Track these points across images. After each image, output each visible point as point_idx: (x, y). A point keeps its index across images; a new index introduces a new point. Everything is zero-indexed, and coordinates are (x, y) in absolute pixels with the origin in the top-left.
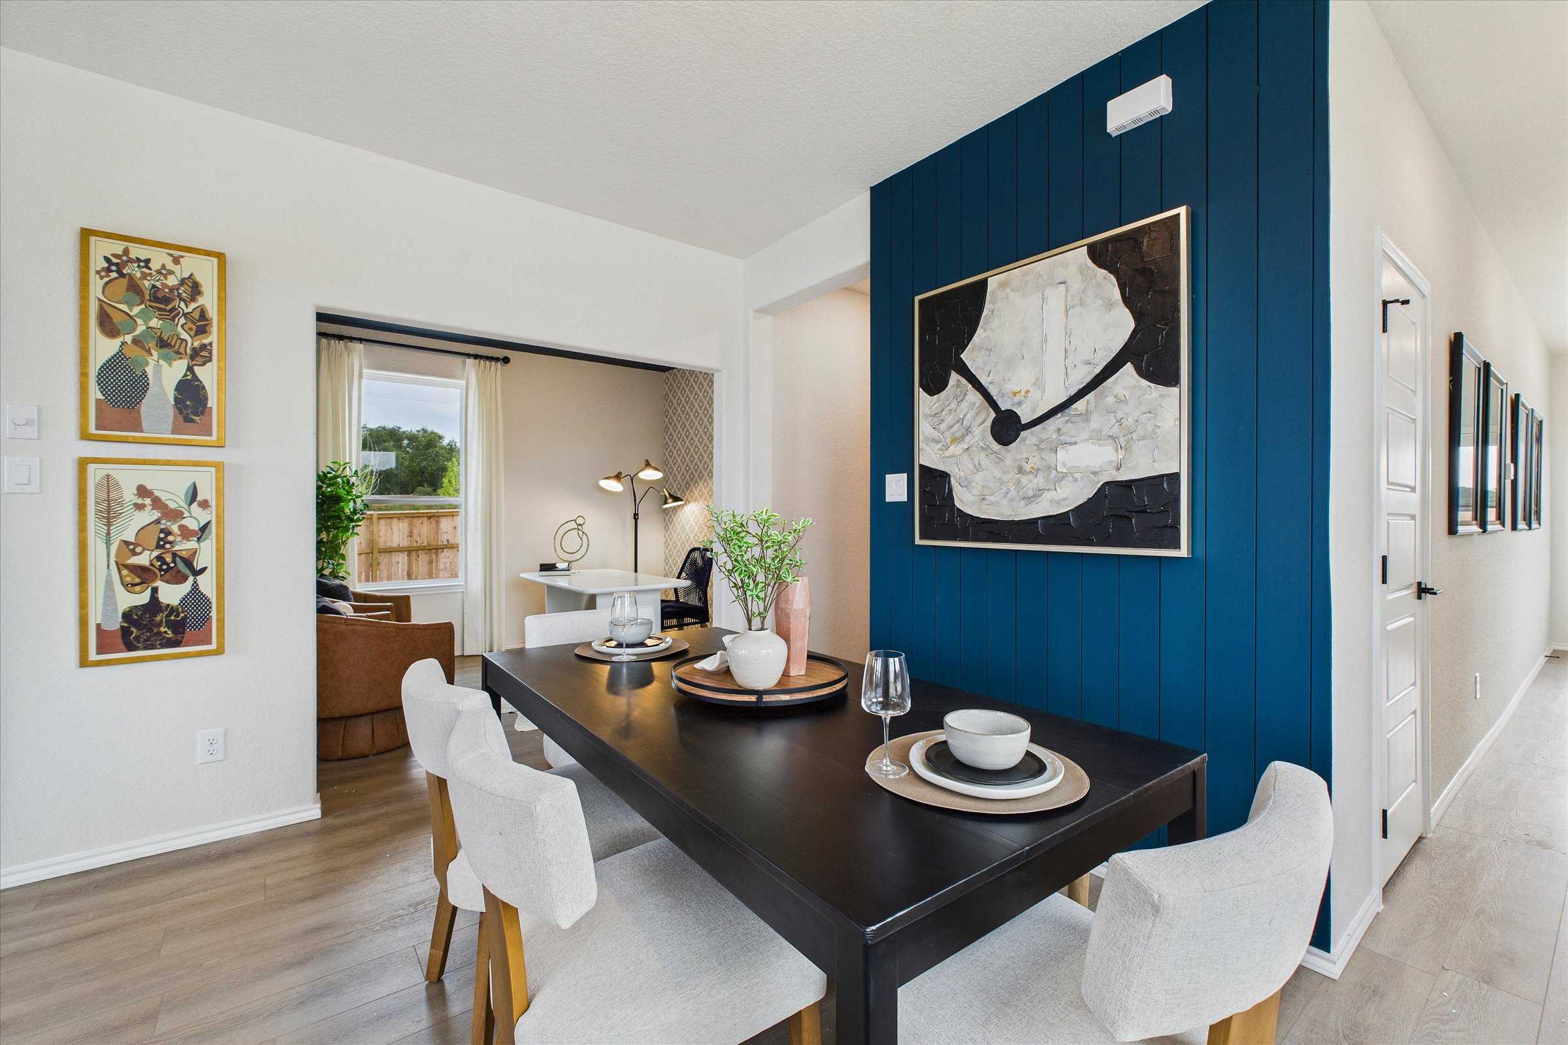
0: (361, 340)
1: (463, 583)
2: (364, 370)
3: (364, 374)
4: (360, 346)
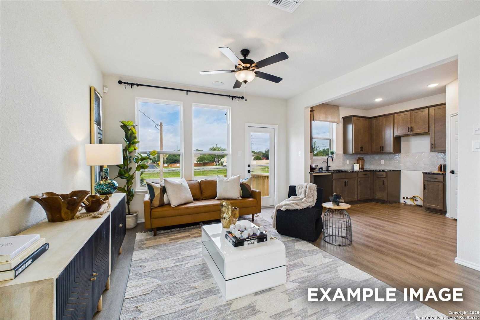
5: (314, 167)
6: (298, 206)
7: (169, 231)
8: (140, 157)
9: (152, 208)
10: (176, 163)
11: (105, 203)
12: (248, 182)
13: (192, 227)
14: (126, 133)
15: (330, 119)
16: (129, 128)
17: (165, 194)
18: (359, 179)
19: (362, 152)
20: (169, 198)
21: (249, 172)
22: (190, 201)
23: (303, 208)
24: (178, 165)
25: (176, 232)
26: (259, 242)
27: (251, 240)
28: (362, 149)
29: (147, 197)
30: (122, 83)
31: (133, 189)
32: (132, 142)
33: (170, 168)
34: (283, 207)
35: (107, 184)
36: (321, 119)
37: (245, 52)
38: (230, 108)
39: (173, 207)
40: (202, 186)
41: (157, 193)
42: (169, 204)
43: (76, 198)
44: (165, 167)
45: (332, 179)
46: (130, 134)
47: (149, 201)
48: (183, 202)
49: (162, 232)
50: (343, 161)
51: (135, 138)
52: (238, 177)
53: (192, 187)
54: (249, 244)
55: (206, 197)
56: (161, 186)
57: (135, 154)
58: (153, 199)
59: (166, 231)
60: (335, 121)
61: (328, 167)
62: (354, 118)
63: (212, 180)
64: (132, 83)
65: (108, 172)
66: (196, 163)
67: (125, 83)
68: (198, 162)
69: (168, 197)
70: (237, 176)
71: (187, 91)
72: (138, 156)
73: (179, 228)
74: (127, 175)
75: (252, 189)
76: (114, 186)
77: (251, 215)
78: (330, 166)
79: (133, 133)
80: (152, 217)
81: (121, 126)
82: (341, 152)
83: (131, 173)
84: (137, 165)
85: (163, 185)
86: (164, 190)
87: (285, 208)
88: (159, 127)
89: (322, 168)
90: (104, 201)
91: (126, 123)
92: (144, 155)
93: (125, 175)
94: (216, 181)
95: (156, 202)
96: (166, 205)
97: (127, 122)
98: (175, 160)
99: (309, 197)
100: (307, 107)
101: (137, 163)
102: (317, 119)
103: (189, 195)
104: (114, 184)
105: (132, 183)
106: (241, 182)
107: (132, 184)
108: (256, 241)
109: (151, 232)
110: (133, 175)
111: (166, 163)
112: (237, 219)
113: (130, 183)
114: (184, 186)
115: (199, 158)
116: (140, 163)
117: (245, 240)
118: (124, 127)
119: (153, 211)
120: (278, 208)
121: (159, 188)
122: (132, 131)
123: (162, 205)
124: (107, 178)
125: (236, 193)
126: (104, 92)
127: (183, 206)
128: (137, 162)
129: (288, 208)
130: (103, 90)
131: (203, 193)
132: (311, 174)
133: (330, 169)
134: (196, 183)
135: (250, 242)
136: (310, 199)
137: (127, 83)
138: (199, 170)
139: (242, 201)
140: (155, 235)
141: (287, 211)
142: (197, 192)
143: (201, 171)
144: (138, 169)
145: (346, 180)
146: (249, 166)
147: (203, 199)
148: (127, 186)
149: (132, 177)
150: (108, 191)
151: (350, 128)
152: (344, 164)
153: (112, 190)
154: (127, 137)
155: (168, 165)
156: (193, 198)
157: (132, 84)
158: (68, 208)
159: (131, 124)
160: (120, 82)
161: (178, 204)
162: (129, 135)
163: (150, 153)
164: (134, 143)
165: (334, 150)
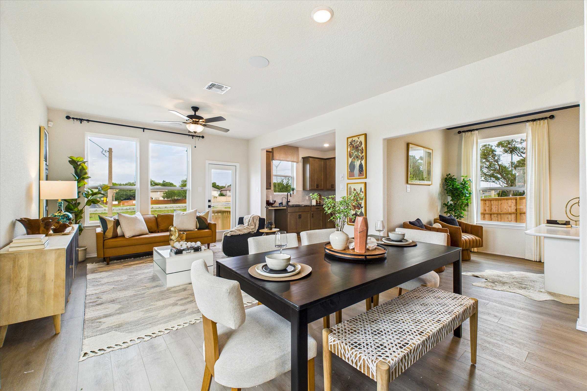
0: (477, 129)
1: (525, 226)
2: (479, 140)
3: (478, 141)
4: (476, 132)
5: (272, 202)
6: (240, 232)
7: (122, 260)
8: (90, 192)
9: (105, 239)
10: (131, 199)
11: (70, 226)
12: (205, 215)
13: (147, 257)
14: (76, 168)
15: (290, 158)
16: (79, 163)
17: (119, 226)
18: (312, 212)
19: (317, 189)
20: (123, 231)
21: (209, 206)
22: (145, 233)
23: (244, 233)
24: (134, 202)
25: (130, 261)
26: (195, 251)
27: (188, 250)
28: (318, 186)
29: (99, 230)
30: (70, 118)
31: (81, 224)
32: (82, 177)
33: (121, 206)
34: (229, 233)
35: (62, 216)
36: (281, 159)
37: (195, 109)
38: (190, 145)
39: (127, 237)
40: (159, 220)
41: (110, 226)
42: (123, 236)
43: (51, 220)
44: (115, 205)
45: (287, 213)
46: (80, 170)
47: (102, 232)
48: (137, 233)
49: (115, 261)
50: (303, 197)
51: (86, 173)
52: (195, 211)
53: (147, 221)
54: (187, 253)
55: (162, 230)
56: (114, 219)
57: (85, 189)
58: (106, 231)
59: (119, 261)
60: (295, 160)
61: (288, 202)
62: (311, 159)
63: (169, 215)
64: (82, 118)
65: (62, 205)
66: (162, 199)
67: (73, 118)
68: (164, 198)
69: (122, 229)
70: (193, 210)
71: (144, 129)
72: (88, 192)
73: (133, 258)
74: (76, 210)
75: (209, 222)
76: (69, 217)
77: (207, 244)
78: (289, 202)
79: (83, 169)
80: (105, 247)
81: (69, 161)
82: (301, 188)
83: (80, 208)
84: (87, 199)
85: (117, 218)
86: (117, 223)
87: (230, 234)
88: (107, 154)
89: (282, 203)
90: (70, 225)
91: (75, 159)
92: (95, 191)
93: (74, 209)
94: (173, 215)
95: (109, 234)
96: (119, 237)
97: (77, 158)
98: (131, 196)
99: (251, 225)
100: (264, 149)
101: (87, 198)
102: (278, 159)
103: (144, 228)
104: (69, 216)
105: (81, 217)
106: (198, 215)
107: (81, 219)
108: (193, 251)
109: (103, 262)
110: (82, 210)
111: (116, 200)
112: (185, 240)
113: (78, 218)
114: (139, 220)
115: (166, 193)
116: (90, 197)
117: (184, 250)
118: (73, 162)
119: (105, 241)
120: (225, 235)
121: (112, 221)
122: (83, 167)
123: (115, 236)
124: (62, 210)
125: (192, 225)
126: (48, 126)
127: (138, 237)
128: (87, 196)
129: (233, 233)
130: (48, 124)
131: (160, 226)
132: (267, 208)
133: (290, 204)
134: (153, 217)
135: (187, 251)
136: (252, 226)
137: (77, 119)
138: (166, 209)
139: (198, 232)
140: (108, 264)
141: (232, 236)
142: (154, 225)
143: (168, 210)
144: (89, 204)
145: (300, 213)
146: (209, 201)
147: (159, 231)
148: (76, 220)
149: (81, 212)
150: (63, 221)
151: (308, 166)
152: (304, 200)
153: (67, 221)
154: (76, 173)
155: (119, 203)
156: (148, 230)
157: (81, 120)
158: (45, 228)
159: (81, 160)
160: (68, 118)
161: (132, 236)
162: (78, 171)
163: (101, 188)
164: (84, 179)
165: (295, 187)
